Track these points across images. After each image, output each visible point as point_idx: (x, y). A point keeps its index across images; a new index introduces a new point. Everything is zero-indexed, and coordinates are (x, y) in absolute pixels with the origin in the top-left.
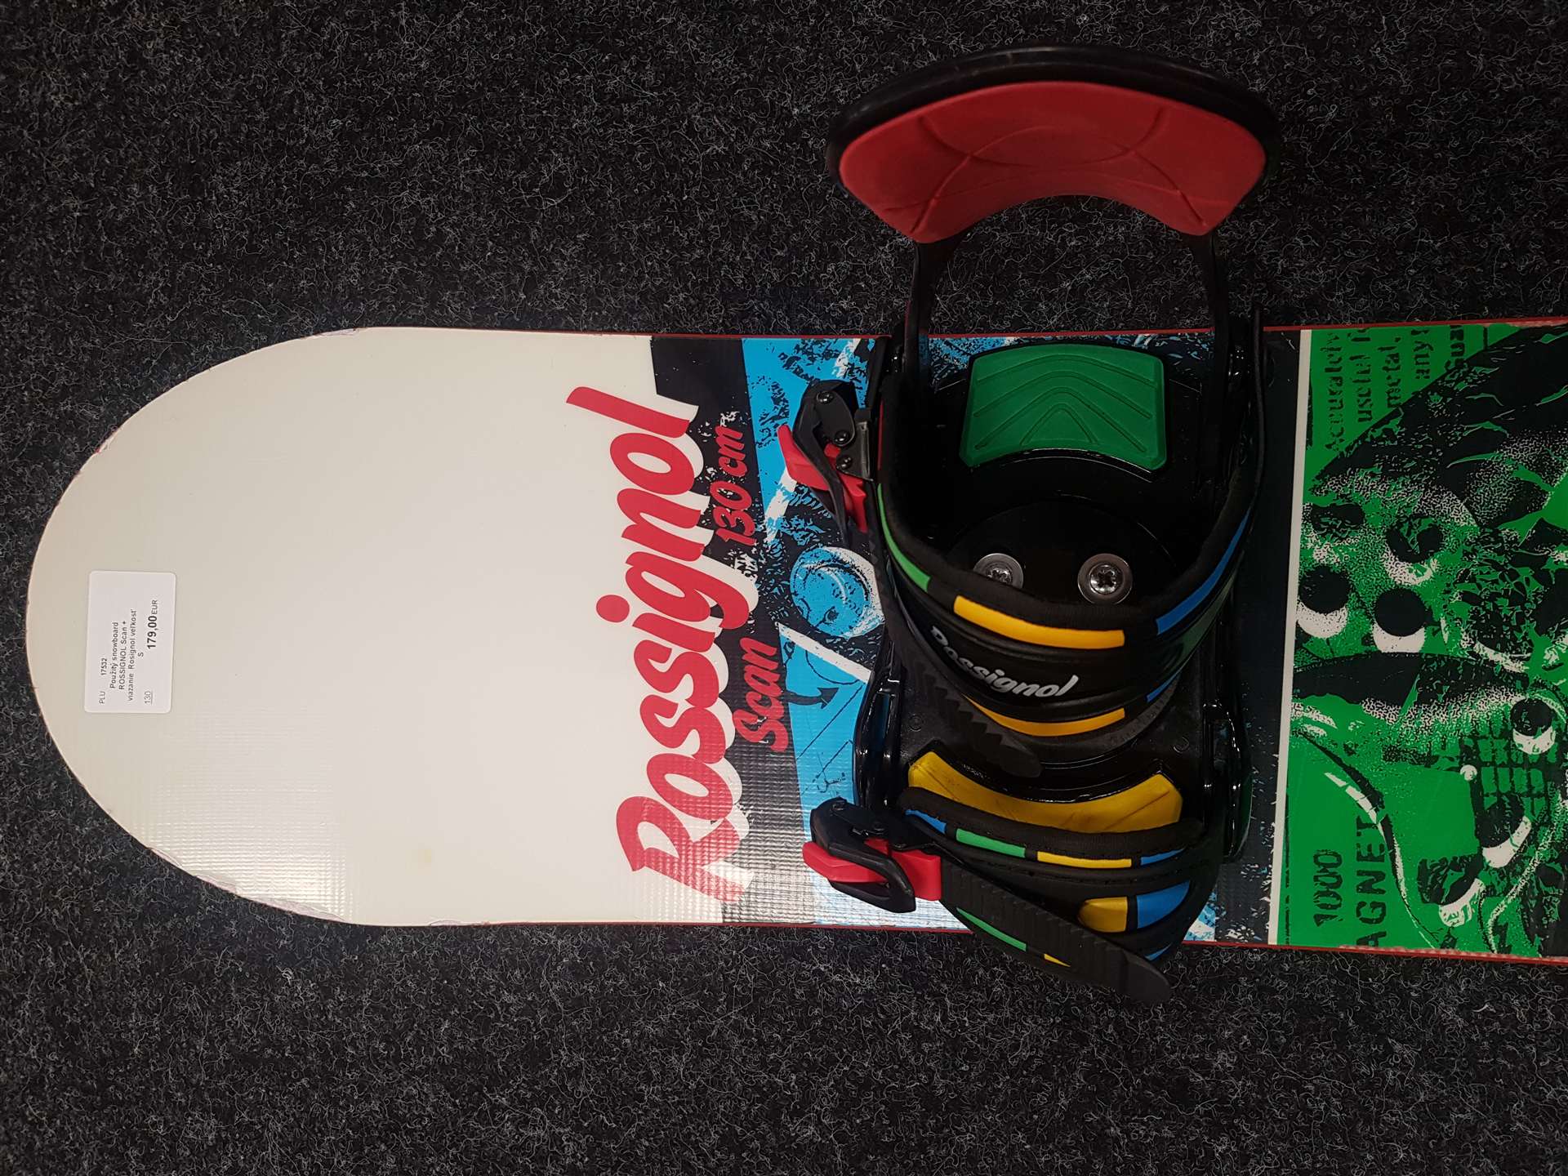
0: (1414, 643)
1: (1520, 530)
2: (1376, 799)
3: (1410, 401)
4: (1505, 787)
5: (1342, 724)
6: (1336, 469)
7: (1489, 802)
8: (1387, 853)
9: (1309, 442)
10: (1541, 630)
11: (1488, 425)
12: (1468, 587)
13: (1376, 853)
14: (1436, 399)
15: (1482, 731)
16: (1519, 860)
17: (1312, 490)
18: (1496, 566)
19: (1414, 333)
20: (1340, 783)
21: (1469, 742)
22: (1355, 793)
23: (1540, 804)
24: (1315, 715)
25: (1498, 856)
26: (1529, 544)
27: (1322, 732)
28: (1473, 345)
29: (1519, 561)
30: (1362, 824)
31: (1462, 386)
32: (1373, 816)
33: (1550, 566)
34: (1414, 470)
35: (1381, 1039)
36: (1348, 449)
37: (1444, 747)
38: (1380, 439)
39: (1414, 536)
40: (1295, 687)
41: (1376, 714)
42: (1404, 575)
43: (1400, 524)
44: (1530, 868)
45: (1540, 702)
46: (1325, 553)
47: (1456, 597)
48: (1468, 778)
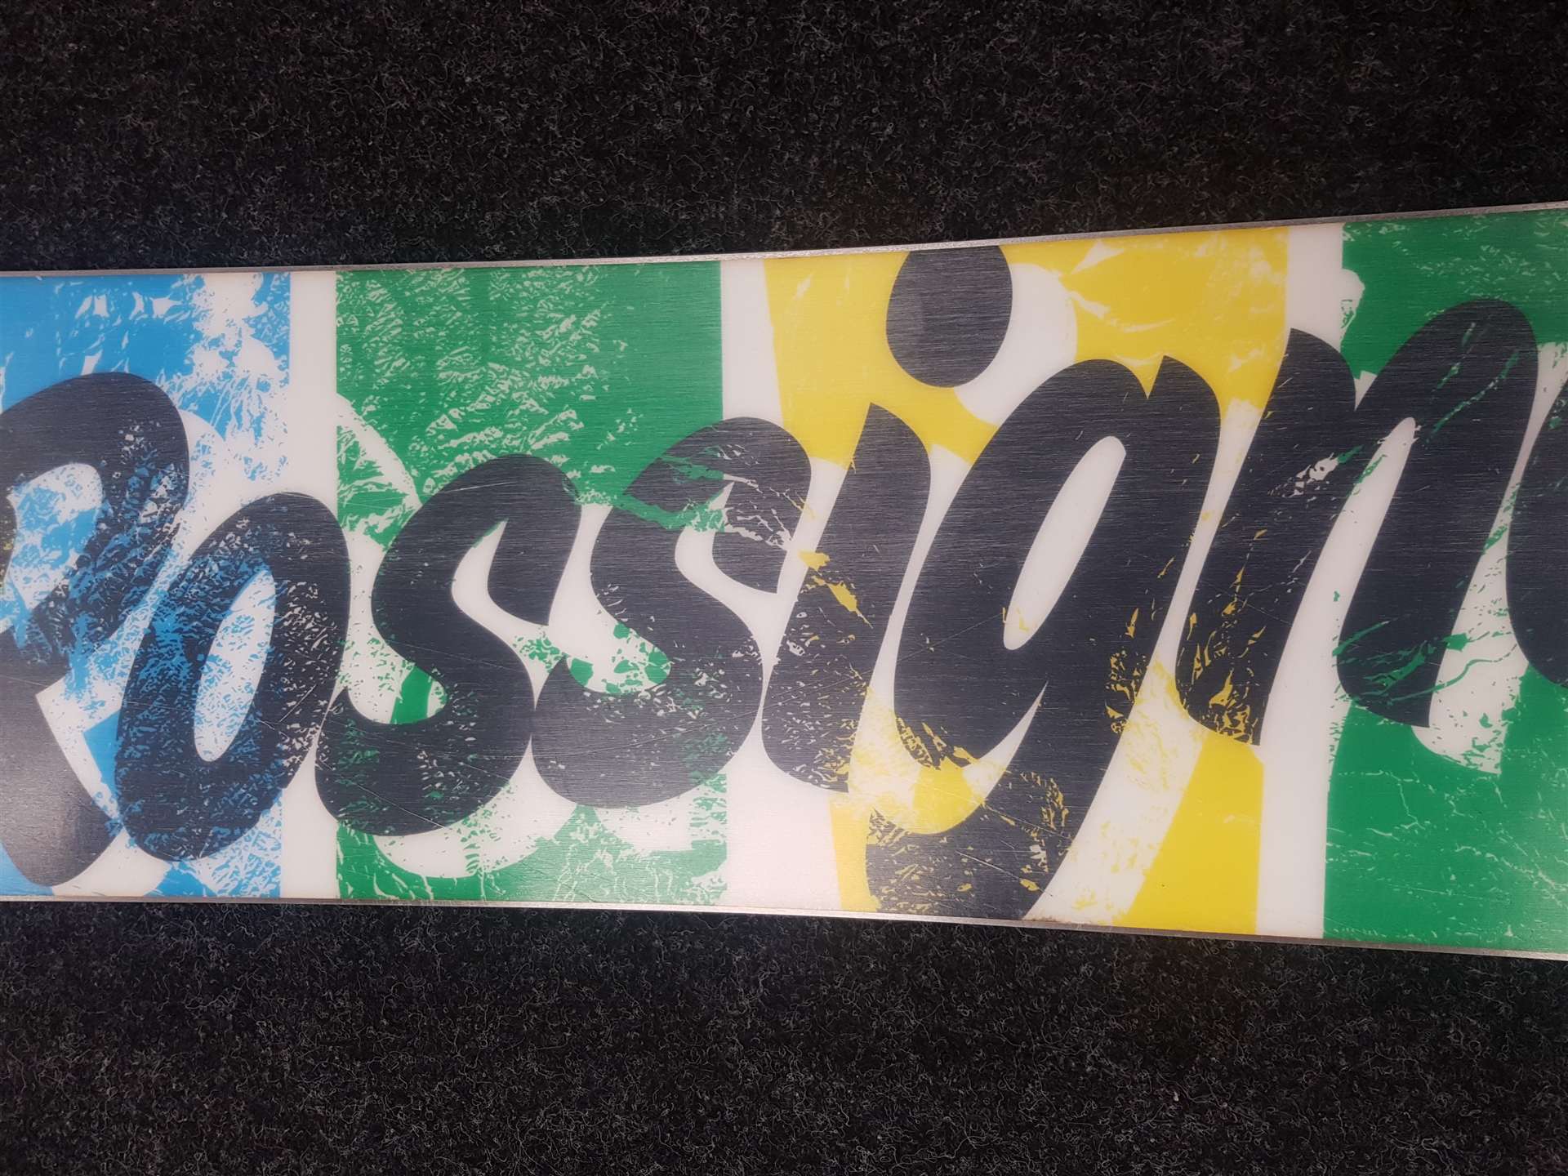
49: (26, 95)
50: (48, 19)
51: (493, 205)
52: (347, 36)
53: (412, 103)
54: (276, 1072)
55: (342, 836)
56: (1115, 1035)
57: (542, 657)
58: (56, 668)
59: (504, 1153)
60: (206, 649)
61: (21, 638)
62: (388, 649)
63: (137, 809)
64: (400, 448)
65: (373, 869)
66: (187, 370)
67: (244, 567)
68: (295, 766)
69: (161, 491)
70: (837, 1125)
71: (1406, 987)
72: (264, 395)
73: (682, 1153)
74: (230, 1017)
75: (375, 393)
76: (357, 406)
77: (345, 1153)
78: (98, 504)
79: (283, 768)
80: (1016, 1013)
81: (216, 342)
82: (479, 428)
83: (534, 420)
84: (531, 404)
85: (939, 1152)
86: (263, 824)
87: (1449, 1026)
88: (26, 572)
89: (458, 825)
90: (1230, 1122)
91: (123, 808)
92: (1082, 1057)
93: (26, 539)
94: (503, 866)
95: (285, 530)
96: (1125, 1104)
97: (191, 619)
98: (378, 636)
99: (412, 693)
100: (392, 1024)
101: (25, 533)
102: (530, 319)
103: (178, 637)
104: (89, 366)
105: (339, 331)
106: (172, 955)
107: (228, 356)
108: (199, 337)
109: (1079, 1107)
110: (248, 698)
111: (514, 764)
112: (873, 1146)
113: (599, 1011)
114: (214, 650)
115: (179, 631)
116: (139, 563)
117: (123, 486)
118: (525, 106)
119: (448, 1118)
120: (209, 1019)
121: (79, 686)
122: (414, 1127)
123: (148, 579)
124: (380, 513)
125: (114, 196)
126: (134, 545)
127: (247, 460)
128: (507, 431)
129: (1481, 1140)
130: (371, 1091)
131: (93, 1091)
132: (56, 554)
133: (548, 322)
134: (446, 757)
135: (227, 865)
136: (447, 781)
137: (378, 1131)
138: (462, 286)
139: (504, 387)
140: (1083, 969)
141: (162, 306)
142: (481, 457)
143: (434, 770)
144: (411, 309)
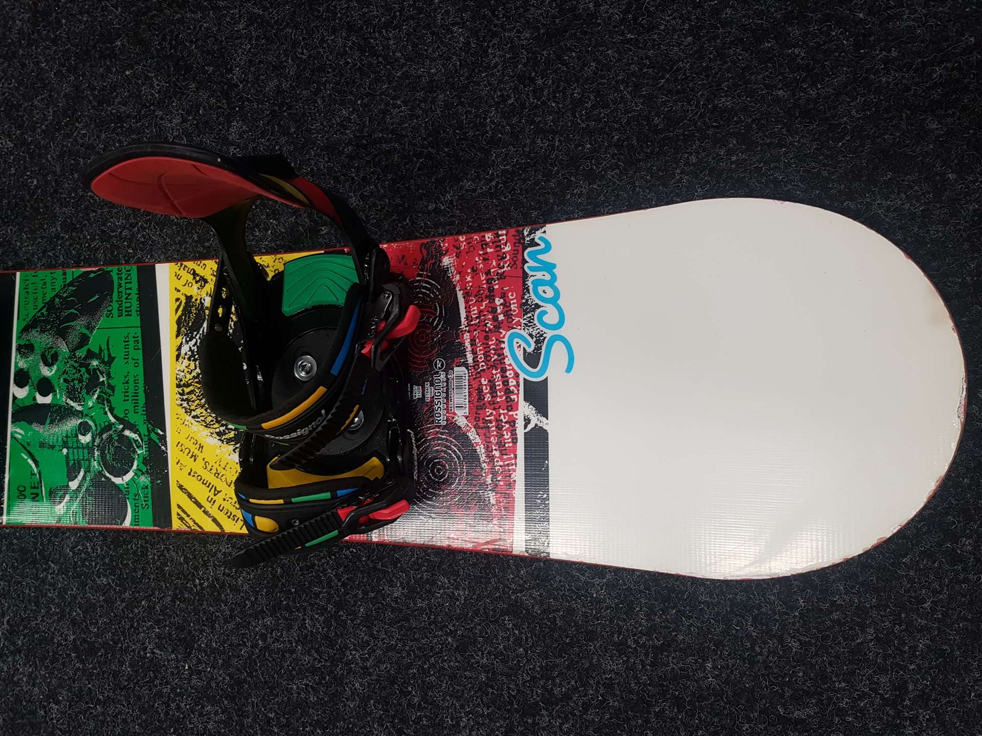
0: (48, 400)
1: (82, 353)
2: (36, 462)
3: (49, 301)
4: (76, 458)
5: (26, 433)
6: (25, 330)
7: (71, 463)
8: (40, 485)
9: (18, 318)
10: (88, 393)
11: (73, 311)
12: (66, 376)
13: (36, 486)
14: (57, 300)
15: (69, 435)
16: (80, 486)
17: (19, 338)
18: (75, 368)
19: (52, 273)
20: (26, 457)
21: (65, 439)
22: (30, 461)
23: (87, 462)
24: (18, 430)
25: (74, 485)
26: (85, 359)
27: (20, 437)
28: (69, 279)
29: (81, 365)
30: (33, 474)
31: (65, 295)
32: (36, 470)
33: (91, 367)
34: (50, 329)
35: (47, 563)
36: (30, 321)
37: (57, 441)
38: (40, 317)
39: (49, 356)
40: (12, 419)
41: (37, 429)
42: (46, 372)
43: (45, 351)
44: (84, 489)
45: (87, 422)
46: (22, 364)
47: (62, 380)
48: (65, 454)
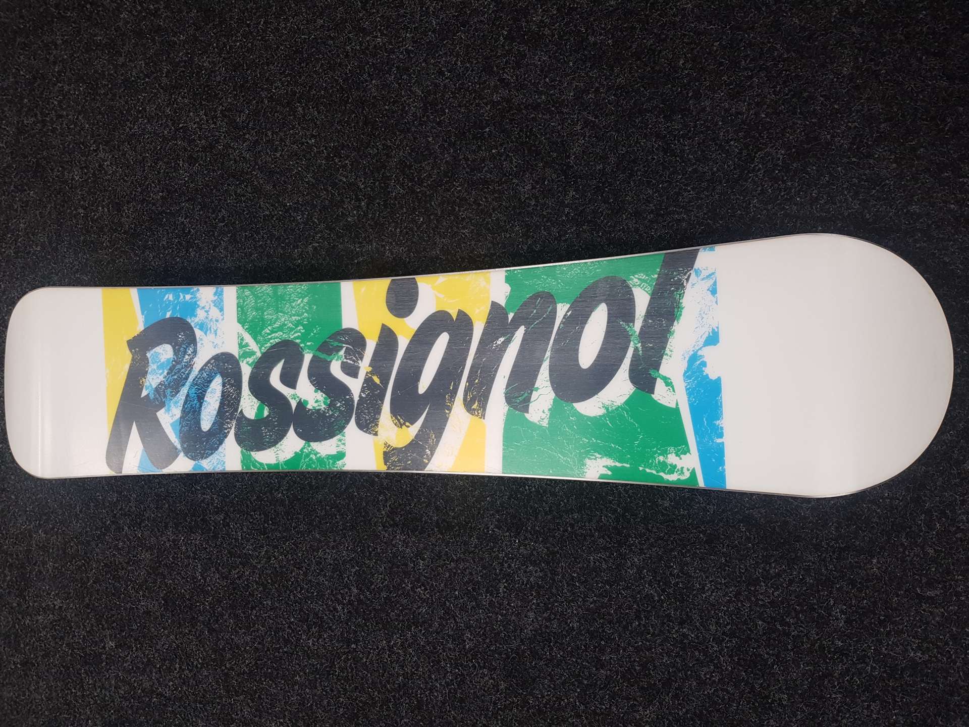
49: (147, 211)
50: (153, 185)
51: (297, 247)
52: (249, 190)
53: (270, 212)
54: (236, 540)
55: (242, 452)
56: (498, 521)
57: (295, 399)
58: (162, 405)
59: (308, 565)
60: (203, 398)
61: (152, 396)
62: (253, 397)
63: (185, 446)
64: (255, 339)
65: (251, 461)
66: (196, 316)
67: (213, 374)
68: (228, 432)
69: (190, 352)
70: (413, 553)
71: (588, 503)
72: (217, 323)
73: (365, 563)
74: (221, 522)
75: (248, 322)
76: (243, 326)
77: (259, 567)
78: (172, 356)
79: (225, 433)
80: (467, 514)
81: (203, 308)
82: (276, 332)
83: (291, 329)
84: (290, 325)
85: (444, 561)
86: (220, 449)
87: (602, 516)
88: (152, 377)
89: (273, 448)
90: (534, 549)
91: (182, 446)
92: (488, 528)
93: (152, 367)
94: (286, 459)
95: (224, 363)
96: (502, 543)
97: (199, 389)
98: (250, 394)
99: (260, 410)
100: (273, 522)
101: (152, 365)
102: (289, 300)
103: (196, 395)
104: (168, 315)
105: (238, 304)
106: (203, 501)
107: (207, 312)
108: (199, 306)
109: (488, 545)
110: (215, 413)
111: (288, 430)
112: (423, 559)
113: (338, 517)
114: (206, 399)
115: (196, 393)
116: (184, 374)
117: (179, 350)
118: (307, 213)
119: (291, 554)
120: (215, 523)
121: (168, 410)
122: (281, 557)
123: (187, 378)
124: (250, 357)
125: (176, 245)
126: (182, 368)
127: (213, 342)
128: (284, 333)
129: (613, 555)
130: (267, 545)
131: (179, 548)
132: (161, 371)
133: (294, 301)
134: (270, 428)
135: (210, 462)
136: (271, 436)
137: (269, 558)
138: (271, 290)
139: (283, 320)
140: (488, 499)
141: (188, 297)
142: (277, 340)
143: (267, 432)
144: (257, 297)
